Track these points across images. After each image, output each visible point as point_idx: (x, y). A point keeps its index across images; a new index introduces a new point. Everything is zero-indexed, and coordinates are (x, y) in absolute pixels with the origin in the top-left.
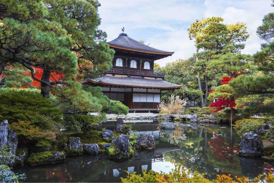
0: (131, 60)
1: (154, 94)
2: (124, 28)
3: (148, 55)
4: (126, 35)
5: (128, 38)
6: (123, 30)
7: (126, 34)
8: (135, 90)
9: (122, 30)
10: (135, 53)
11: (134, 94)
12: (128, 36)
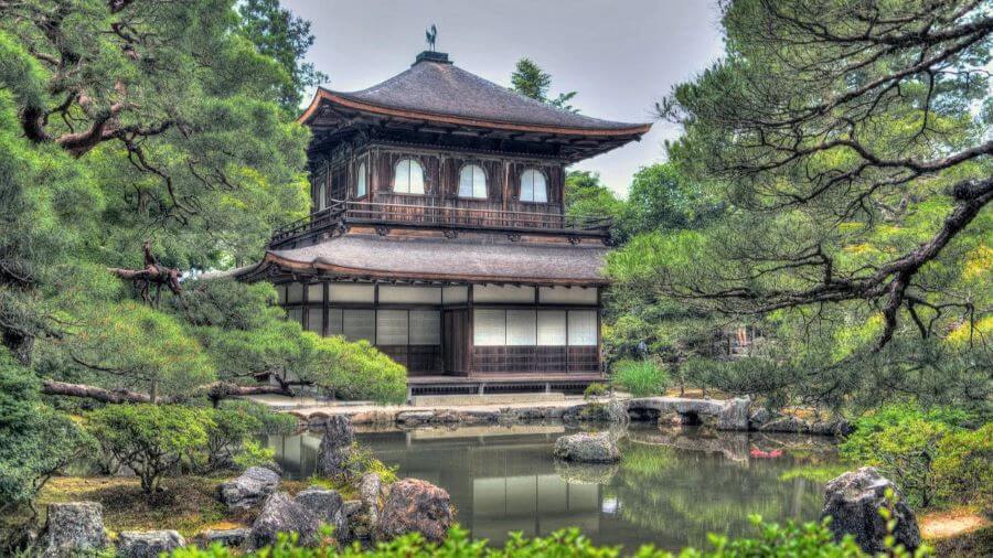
0: (461, 164)
1: (566, 309)
2: (434, 28)
3: (537, 139)
4: (442, 58)
5: (454, 68)
6: (431, 39)
7: (446, 56)
8: (480, 294)
9: (428, 35)
10: (475, 134)
11: (477, 313)
12: (451, 63)
